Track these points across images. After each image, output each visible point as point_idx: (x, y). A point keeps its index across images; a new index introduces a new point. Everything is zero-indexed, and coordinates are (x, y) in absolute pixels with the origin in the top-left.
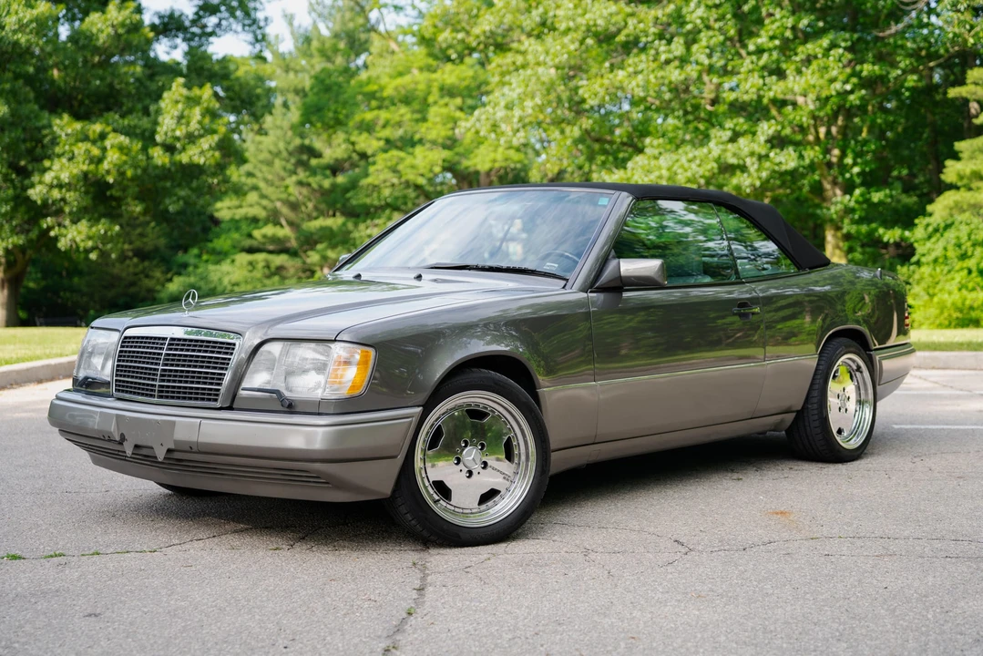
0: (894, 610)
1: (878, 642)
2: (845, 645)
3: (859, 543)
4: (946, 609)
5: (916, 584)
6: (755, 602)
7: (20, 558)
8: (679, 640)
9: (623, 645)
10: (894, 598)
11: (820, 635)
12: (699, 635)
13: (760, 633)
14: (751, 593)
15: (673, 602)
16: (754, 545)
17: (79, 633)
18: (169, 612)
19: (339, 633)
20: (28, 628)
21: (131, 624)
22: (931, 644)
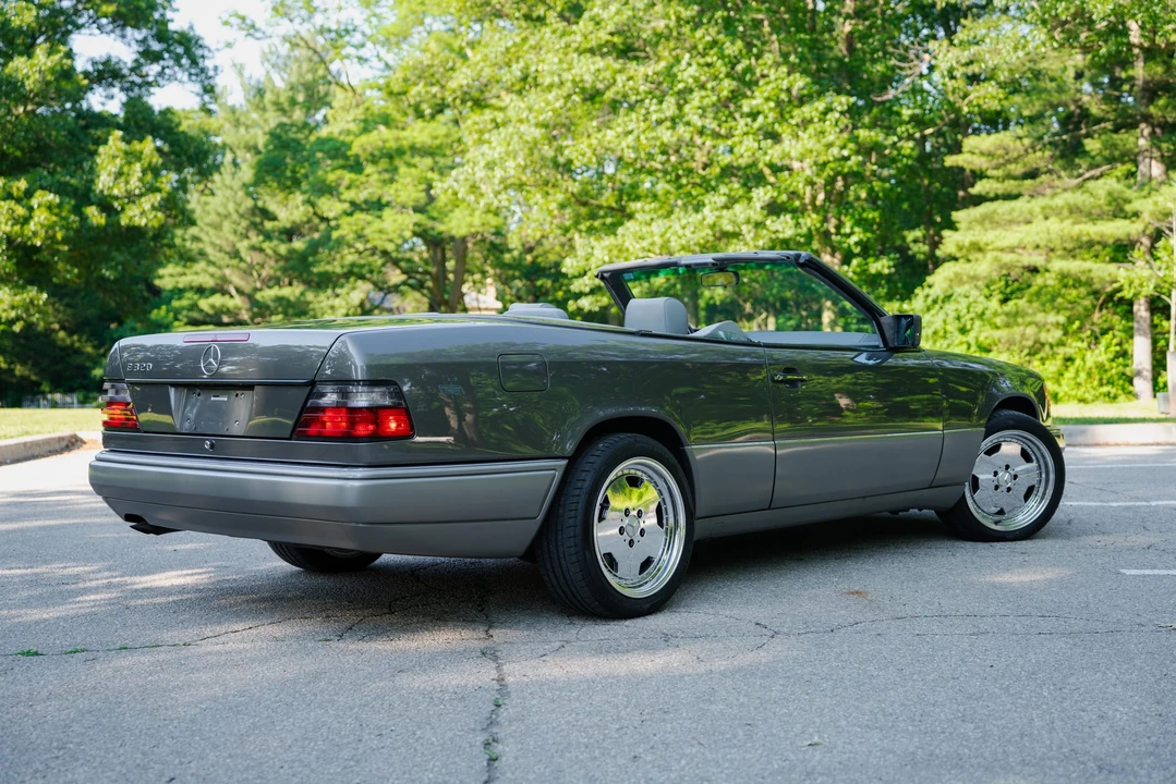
0: (1008, 687)
1: (1003, 722)
2: (972, 726)
3: (947, 622)
4: (1059, 686)
5: (1020, 662)
6: (863, 684)
7: (36, 654)
8: (799, 726)
9: (741, 732)
10: (1003, 676)
11: (943, 717)
12: (818, 720)
13: (880, 716)
14: (855, 675)
15: (778, 687)
16: (840, 627)
17: (137, 732)
18: (230, 708)
19: (428, 727)
20: (76, 727)
21: (192, 721)
22: (1058, 724)
